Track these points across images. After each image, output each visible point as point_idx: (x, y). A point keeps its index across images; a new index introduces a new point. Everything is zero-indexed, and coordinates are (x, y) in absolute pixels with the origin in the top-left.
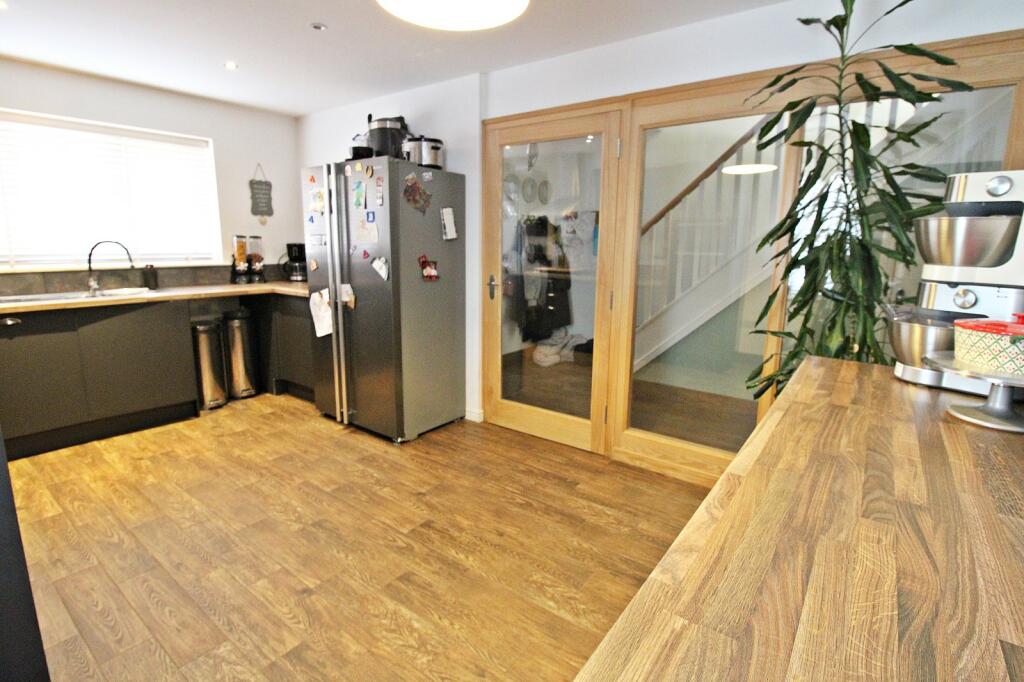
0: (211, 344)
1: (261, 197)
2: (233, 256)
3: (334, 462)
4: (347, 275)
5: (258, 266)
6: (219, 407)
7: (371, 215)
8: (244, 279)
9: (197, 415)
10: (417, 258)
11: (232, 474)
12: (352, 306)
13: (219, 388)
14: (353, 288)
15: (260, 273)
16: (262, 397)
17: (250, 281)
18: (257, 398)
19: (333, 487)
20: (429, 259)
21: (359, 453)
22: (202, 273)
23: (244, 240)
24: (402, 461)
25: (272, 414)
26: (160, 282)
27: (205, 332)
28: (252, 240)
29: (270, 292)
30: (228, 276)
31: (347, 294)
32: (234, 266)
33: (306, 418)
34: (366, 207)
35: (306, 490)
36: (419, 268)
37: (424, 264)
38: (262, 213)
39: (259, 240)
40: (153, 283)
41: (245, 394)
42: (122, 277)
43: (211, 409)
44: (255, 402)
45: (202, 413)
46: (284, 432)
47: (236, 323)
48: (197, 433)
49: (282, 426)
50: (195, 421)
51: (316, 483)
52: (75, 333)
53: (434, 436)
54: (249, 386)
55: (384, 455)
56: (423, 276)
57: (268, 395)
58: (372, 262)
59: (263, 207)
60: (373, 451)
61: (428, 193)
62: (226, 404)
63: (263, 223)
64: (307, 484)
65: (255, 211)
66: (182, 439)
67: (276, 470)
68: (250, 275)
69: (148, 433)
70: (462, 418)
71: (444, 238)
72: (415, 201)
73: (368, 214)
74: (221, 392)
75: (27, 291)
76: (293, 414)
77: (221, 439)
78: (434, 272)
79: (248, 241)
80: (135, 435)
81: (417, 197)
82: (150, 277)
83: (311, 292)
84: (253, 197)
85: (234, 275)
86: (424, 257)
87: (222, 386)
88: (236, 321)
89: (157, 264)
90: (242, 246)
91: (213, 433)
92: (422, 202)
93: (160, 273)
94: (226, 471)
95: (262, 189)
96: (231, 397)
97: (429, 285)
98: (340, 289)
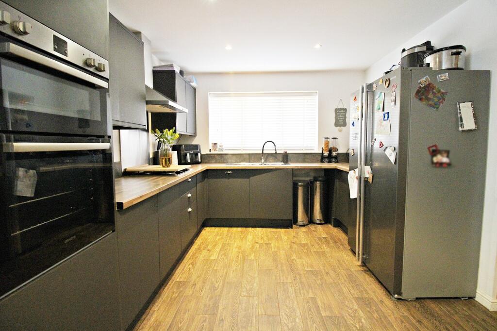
0: (304, 193)
1: (341, 117)
2: (323, 148)
3: (340, 291)
4: (369, 159)
5: (334, 154)
6: (304, 226)
7: (386, 115)
8: (326, 160)
9: (292, 227)
10: (427, 147)
11: (282, 271)
12: (370, 181)
13: (305, 215)
14: (371, 169)
15: (336, 157)
16: (326, 225)
17: (330, 162)
18: (323, 225)
19: (328, 314)
20: (440, 148)
21: (361, 292)
22: (307, 157)
23: (328, 140)
24: (391, 319)
25: (325, 238)
26: (289, 160)
27: (301, 186)
28: (333, 140)
29: (335, 168)
30: (320, 158)
31: (368, 173)
32: (322, 153)
33: (341, 248)
34: (383, 110)
35: (311, 304)
36: (429, 156)
37: (435, 152)
38: (340, 126)
39: (336, 139)
40: (286, 161)
41: (318, 222)
42: (274, 156)
43: (300, 226)
44: (321, 228)
45: (294, 226)
46: (324, 253)
47: (318, 183)
48: (286, 237)
49: (326, 249)
50: (290, 230)
51: (319, 303)
52: (248, 180)
53: (432, 305)
54: (321, 218)
55: (379, 303)
56: (433, 163)
57: (330, 225)
58: (385, 150)
59: (341, 122)
60: (372, 295)
61: (442, 91)
62: (308, 225)
63: (340, 131)
64: (314, 299)
65: (337, 124)
66: (279, 239)
67: (304, 280)
68: (330, 158)
69: (269, 229)
70: (472, 298)
71: (460, 129)
72: (428, 99)
73: (384, 114)
74: (306, 217)
75: (244, 161)
76: (335, 242)
77: (293, 244)
78: (445, 160)
79: (331, 140)
80: (264, 229)
81: (430, 96)
82: (286, 157)
83: (350, 170)
84: (336, 117)
85: (322, 158)
86: (435, 146)
87: (307, 214)
88: (318, 182)
89: (288, 152)
90: (327, 144)
91: (292, 240)
92: (436, 100)
93: (290, 156)
94: (282, 267)
95: (341, 113)
96: (311, 221)
97: (439, 171)
98: (364, 169)
